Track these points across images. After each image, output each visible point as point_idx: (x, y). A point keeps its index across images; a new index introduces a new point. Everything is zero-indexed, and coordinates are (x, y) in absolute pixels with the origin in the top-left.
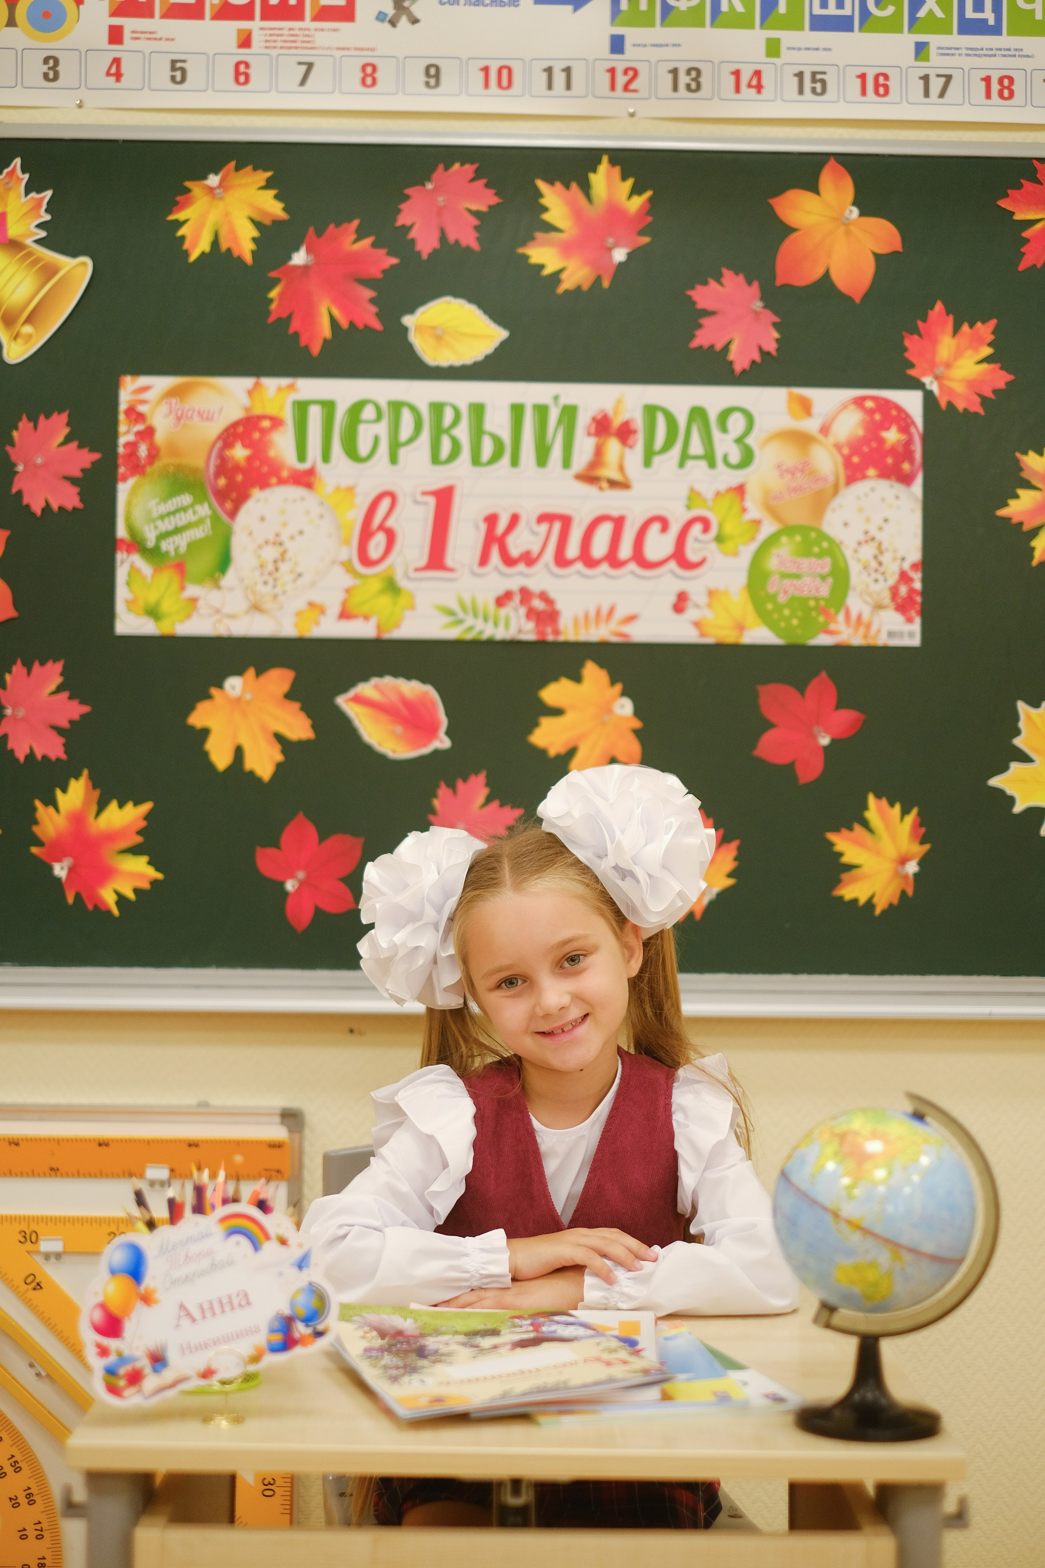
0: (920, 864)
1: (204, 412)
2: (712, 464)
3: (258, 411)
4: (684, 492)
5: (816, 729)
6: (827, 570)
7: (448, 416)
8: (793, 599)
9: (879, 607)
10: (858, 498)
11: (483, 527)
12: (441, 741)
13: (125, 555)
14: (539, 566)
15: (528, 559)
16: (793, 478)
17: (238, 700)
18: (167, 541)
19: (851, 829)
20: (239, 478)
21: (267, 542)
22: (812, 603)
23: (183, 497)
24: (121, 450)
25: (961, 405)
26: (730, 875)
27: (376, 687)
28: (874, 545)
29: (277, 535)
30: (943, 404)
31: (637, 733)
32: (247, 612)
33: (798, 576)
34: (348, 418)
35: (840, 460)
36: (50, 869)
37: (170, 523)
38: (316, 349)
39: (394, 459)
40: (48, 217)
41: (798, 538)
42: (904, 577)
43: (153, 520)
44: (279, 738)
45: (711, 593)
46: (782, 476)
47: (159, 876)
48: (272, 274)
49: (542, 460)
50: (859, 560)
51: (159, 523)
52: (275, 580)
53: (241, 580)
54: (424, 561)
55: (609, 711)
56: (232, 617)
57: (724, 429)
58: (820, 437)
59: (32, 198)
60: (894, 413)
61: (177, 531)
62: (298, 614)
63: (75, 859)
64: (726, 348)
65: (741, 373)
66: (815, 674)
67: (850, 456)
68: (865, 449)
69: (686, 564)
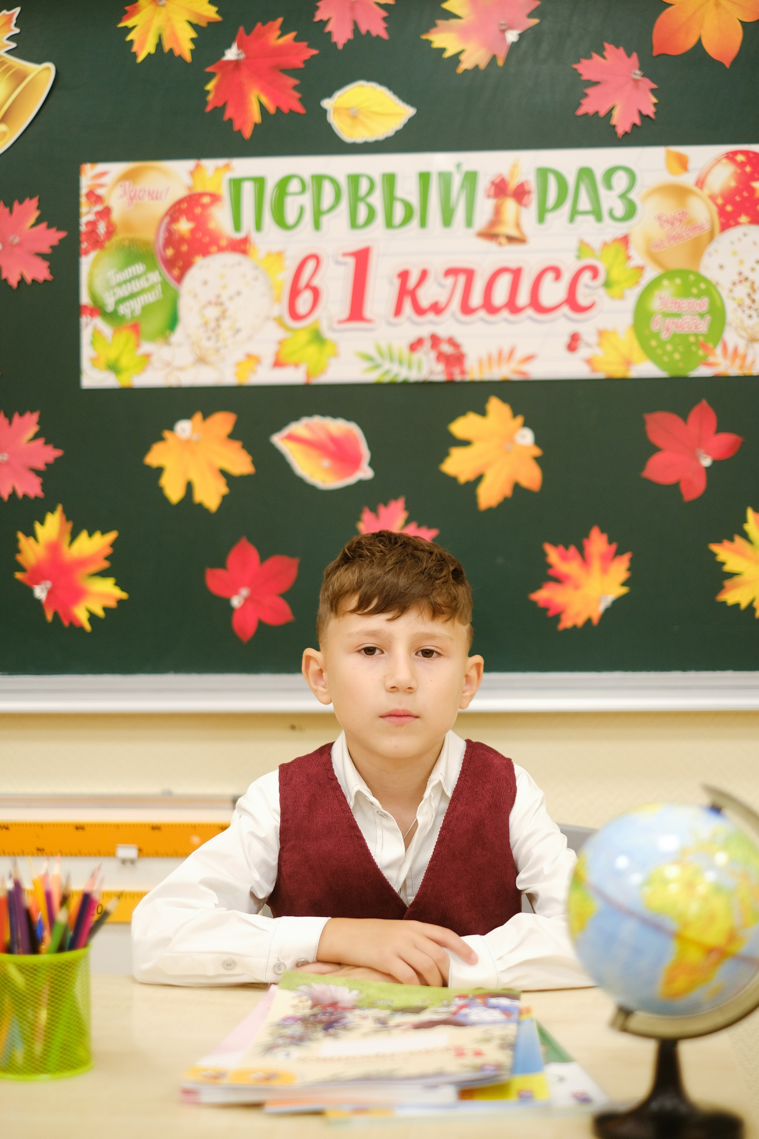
1: (153, 192)
2: (599, 218)
3: (199, 189)
4: (574, 244)
5: (701, 452)
6: (705, 308)
7: (364, 186)
8: (675, 335)
9: (753, 340)
10: (732, 243)
11: (397, 282)
12: (365, 472)
13: (88, 318)
14: (446, 316)
15: (436, 309)
16: (672, 228)
17: (188, 442)
18: (125, 305)
19: (732, 540)
20: (185, 248)
21: (209, 303)
22: (692, 339)
23: (137, 266)
24: (83, 228)
26: (624, 584)
27: (307, 426)
28: (748, 284)
29: (219, 296)
31: (538, 460)
32: (194, 364)
33: (678, 315)
34: (277, 191)
35: (715, 210)
36: (31, 592)
37: (127, 289)
38: (248, 133)
39: (317, 226)
40: (17, 31)
41: (678, 281)
43: (112, 288)
44: (224, 473)
45: (601, 333)
46: (662, 226)
47: (124, 595)
48: (209, 69)
49: (447, 220)
50: (734, 299)
51: (117, 290)
52: (218, 336)
53: (188, 336)
54: (346, 314)
55: (511, 440)
56: (181, 369)
57: (609, 186)
58: (696, 189)
59: (4, 15)
61: (132, 296)
62: (238, 364)
63: (54, 583)
64: (609, 114)
65: (623, 136)
66: (696, 402)
67: (724, 205)
68: (738, 198)
69: (577, 308)
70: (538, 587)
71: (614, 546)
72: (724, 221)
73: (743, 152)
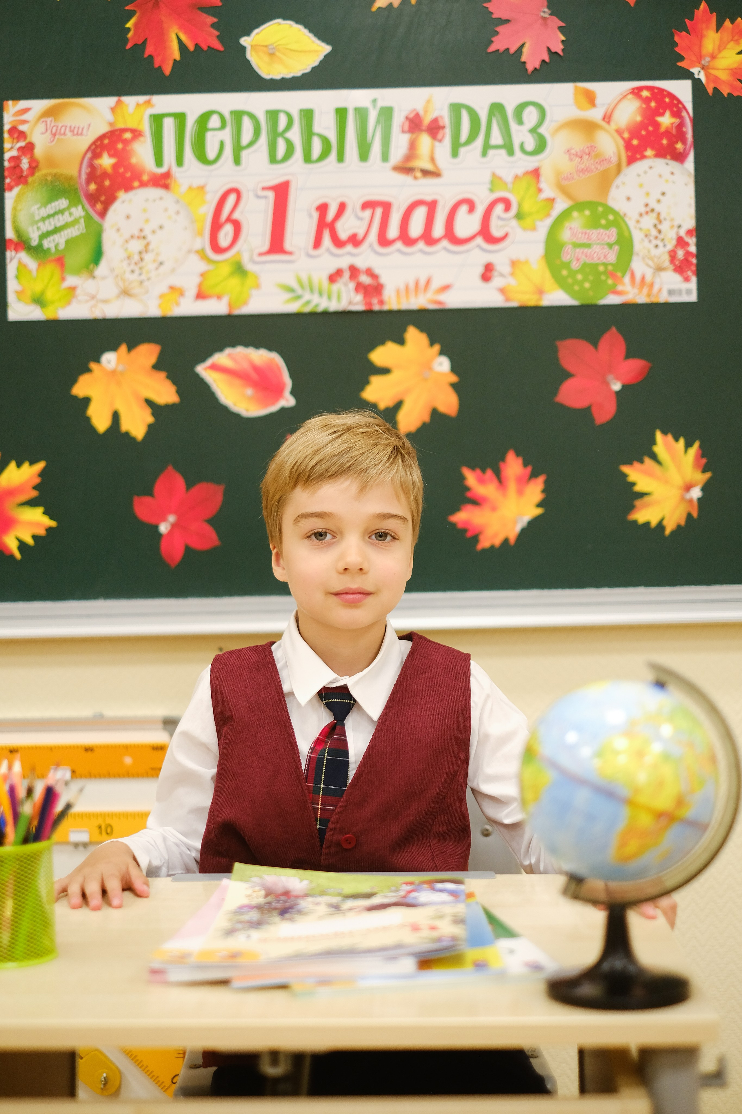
0: (703, 490)
1: (75, 127)
2: (511, 152)
3: (120, 125)
4: (487, 177)
5: (610, 378)
6: (613, 239)
7: (283, 121)
8: (585, 265)
9: (660, 269)
11: (316, 215)
12: (287, 400)
13: (13, 253)
14: (364, 246)
15: (355, 241)
16: (581, 160)
17: (113, 372)
18: (49, 239)
19: (642, 461)
20: (107, 183)
21: (132, 237)
22: (601, 268)
23: (60, 201)
24: (6, 164)
25: (725, 91)
26: (539, 505)
27: (230, 356)
28: (654, 215)
29: (141, 230)
30: (710, 91)
31: (454, 386)
32: (118, 296)
33: (588, 246)
34: (197, 126)
35: (621, 143)
37: (50, 223)
38: (167, 70)
39: (237, 161)
41: (587, 212)
42: (681, 242)
43: (37, 222)
44: (149, 403)
45: (514, 263)
46: (571, 160)
47: (53, 524)
48: (128, 7)
49: (364, 155)
50: (641, 229)
51: (41, 224)
52: (141, 268)
53: (112, 270)
54: (266, 247)
55: (429, 367)
56: (105, 301)
57: (520, 122)
58: (604, 124)
60: (667, 100)
61: (56, 230)
62: (161, 296)
64: (519, 51)
65: (533, 72)
66: (605, 329)
67: (631, 139)
68: (643, 133)
69: (491, 239)
70: (456, 509)
71: (529, 469)
72: (630, 154)
73: (648, 88)
